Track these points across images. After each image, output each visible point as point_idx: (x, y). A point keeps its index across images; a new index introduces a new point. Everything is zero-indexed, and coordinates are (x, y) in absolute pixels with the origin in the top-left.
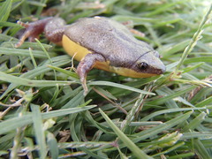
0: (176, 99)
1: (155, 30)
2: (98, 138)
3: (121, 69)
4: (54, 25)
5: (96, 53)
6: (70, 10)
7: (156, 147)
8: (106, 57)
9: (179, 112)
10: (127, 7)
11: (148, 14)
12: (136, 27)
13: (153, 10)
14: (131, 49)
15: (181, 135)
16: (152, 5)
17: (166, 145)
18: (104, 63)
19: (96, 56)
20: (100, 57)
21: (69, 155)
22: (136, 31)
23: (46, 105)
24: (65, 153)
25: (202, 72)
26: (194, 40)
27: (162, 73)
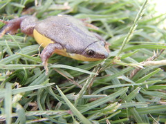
0: (120, 77)
1: (109, 24)
2: (59, 107)
3: (74, 54)
4: (28, 22)
5: (56, 43)
6: (45, 10)
7: (102, 114)
8: (63, 46)
9: (121, 87)
10: (89, 6)
11: (105, 12)
12: (93, 23)
13: (109, 8)
14: (82, 40)
15: (120, 104)
16: (108, 4)
17: (109, 112)
18: (62, 50)
19: (56, 45)
20: (59, 46)
21: (36, 121)
22: (92, 26)
23: (16, 83)
24: (34, 119)
25: (146, 56)
26: (131, 33)
27: (105, 58)
